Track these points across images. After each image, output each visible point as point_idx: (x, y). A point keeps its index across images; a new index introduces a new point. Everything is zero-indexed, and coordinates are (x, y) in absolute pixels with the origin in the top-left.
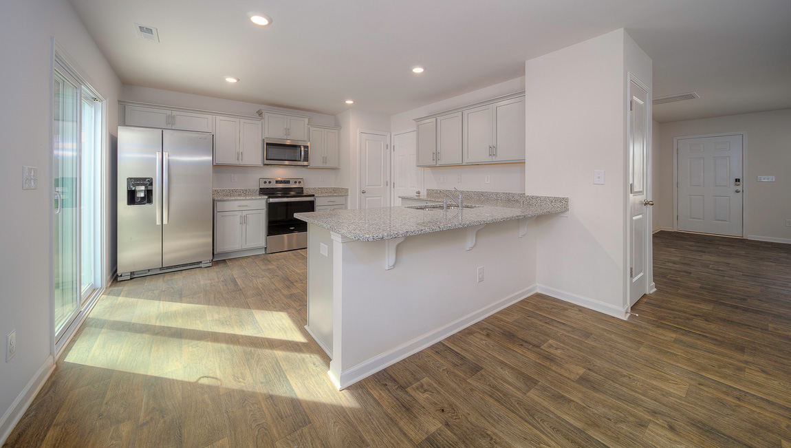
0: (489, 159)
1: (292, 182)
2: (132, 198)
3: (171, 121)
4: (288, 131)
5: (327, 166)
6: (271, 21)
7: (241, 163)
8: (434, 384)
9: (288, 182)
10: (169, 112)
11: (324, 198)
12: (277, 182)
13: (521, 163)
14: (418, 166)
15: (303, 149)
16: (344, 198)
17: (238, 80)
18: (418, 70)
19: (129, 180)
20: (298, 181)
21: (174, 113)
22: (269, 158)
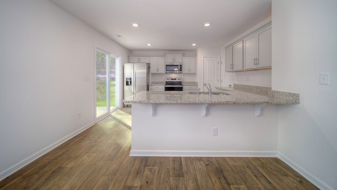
0: (255, 67)
1: (177, 79)
2: (127, 84)
3: (139, 60)
4: (174, 60)
5: (190, 72)
6: (139, 25)
7: (158, 72)
8: (157, 171)
9: (176, 79)
10: (139, 58)
11: (186, 86)
12: (171, 79)
13: (270, 68)
14: (226, 72)
15: (179, 66)
16: (196, 86)
17: (151, 44)
18: (207, 25)
19: (127, 78)
20: (179, 79)
21: (140, 58)
22: (167, 70)
